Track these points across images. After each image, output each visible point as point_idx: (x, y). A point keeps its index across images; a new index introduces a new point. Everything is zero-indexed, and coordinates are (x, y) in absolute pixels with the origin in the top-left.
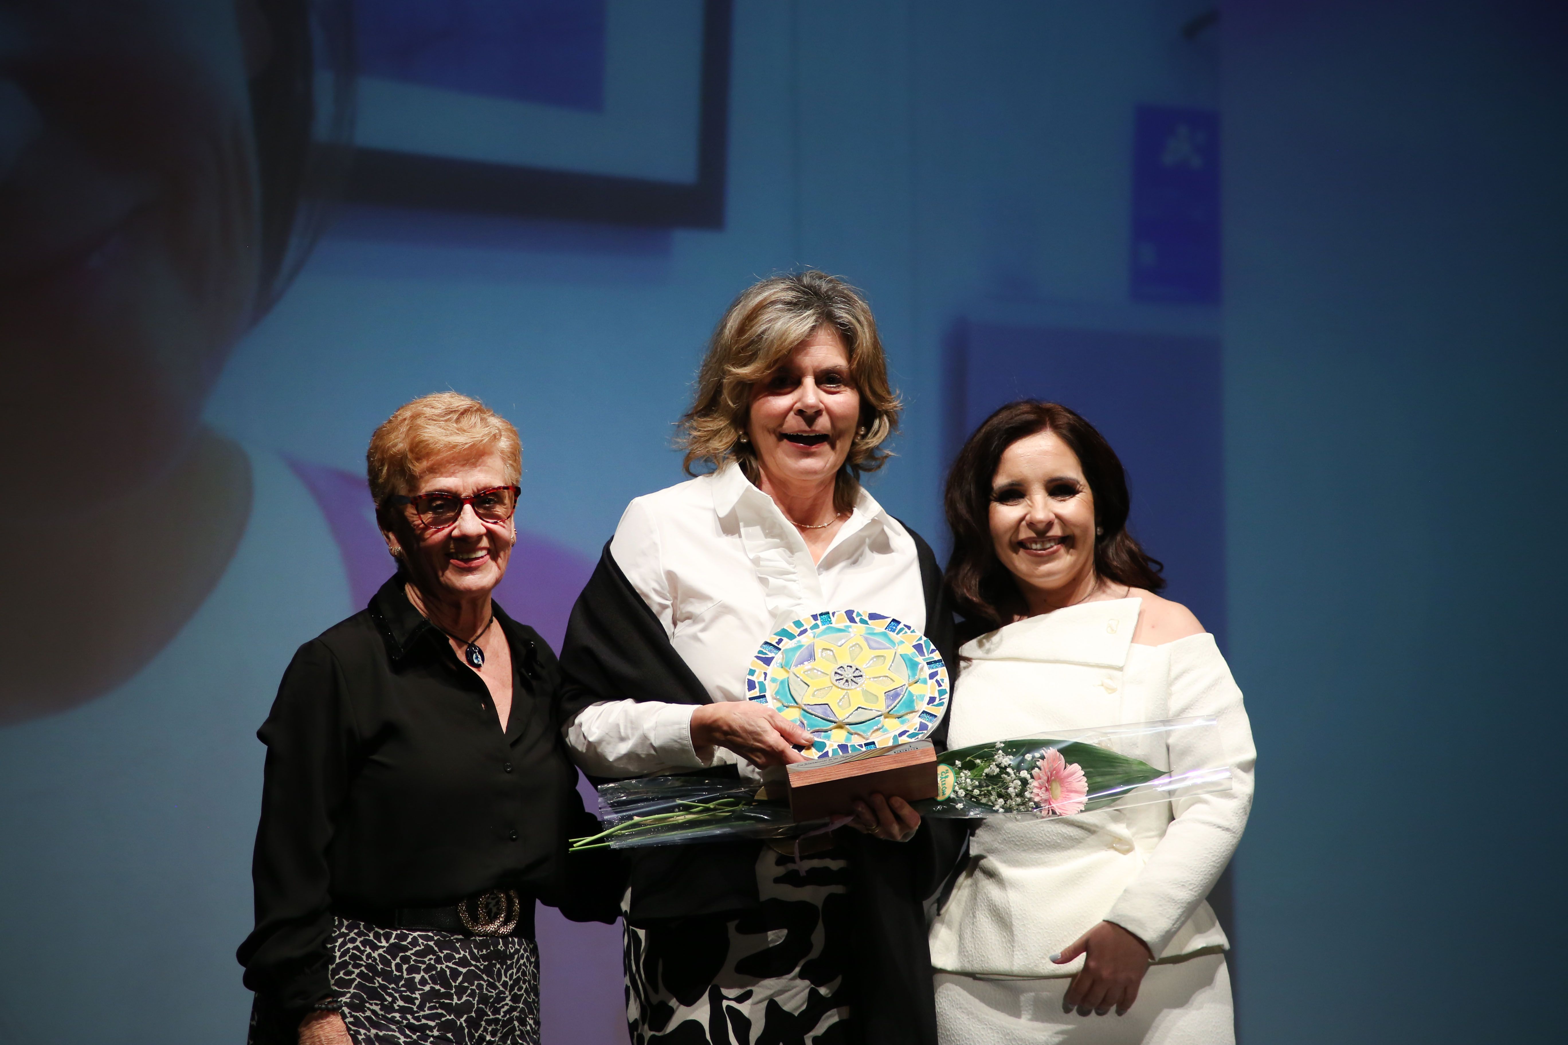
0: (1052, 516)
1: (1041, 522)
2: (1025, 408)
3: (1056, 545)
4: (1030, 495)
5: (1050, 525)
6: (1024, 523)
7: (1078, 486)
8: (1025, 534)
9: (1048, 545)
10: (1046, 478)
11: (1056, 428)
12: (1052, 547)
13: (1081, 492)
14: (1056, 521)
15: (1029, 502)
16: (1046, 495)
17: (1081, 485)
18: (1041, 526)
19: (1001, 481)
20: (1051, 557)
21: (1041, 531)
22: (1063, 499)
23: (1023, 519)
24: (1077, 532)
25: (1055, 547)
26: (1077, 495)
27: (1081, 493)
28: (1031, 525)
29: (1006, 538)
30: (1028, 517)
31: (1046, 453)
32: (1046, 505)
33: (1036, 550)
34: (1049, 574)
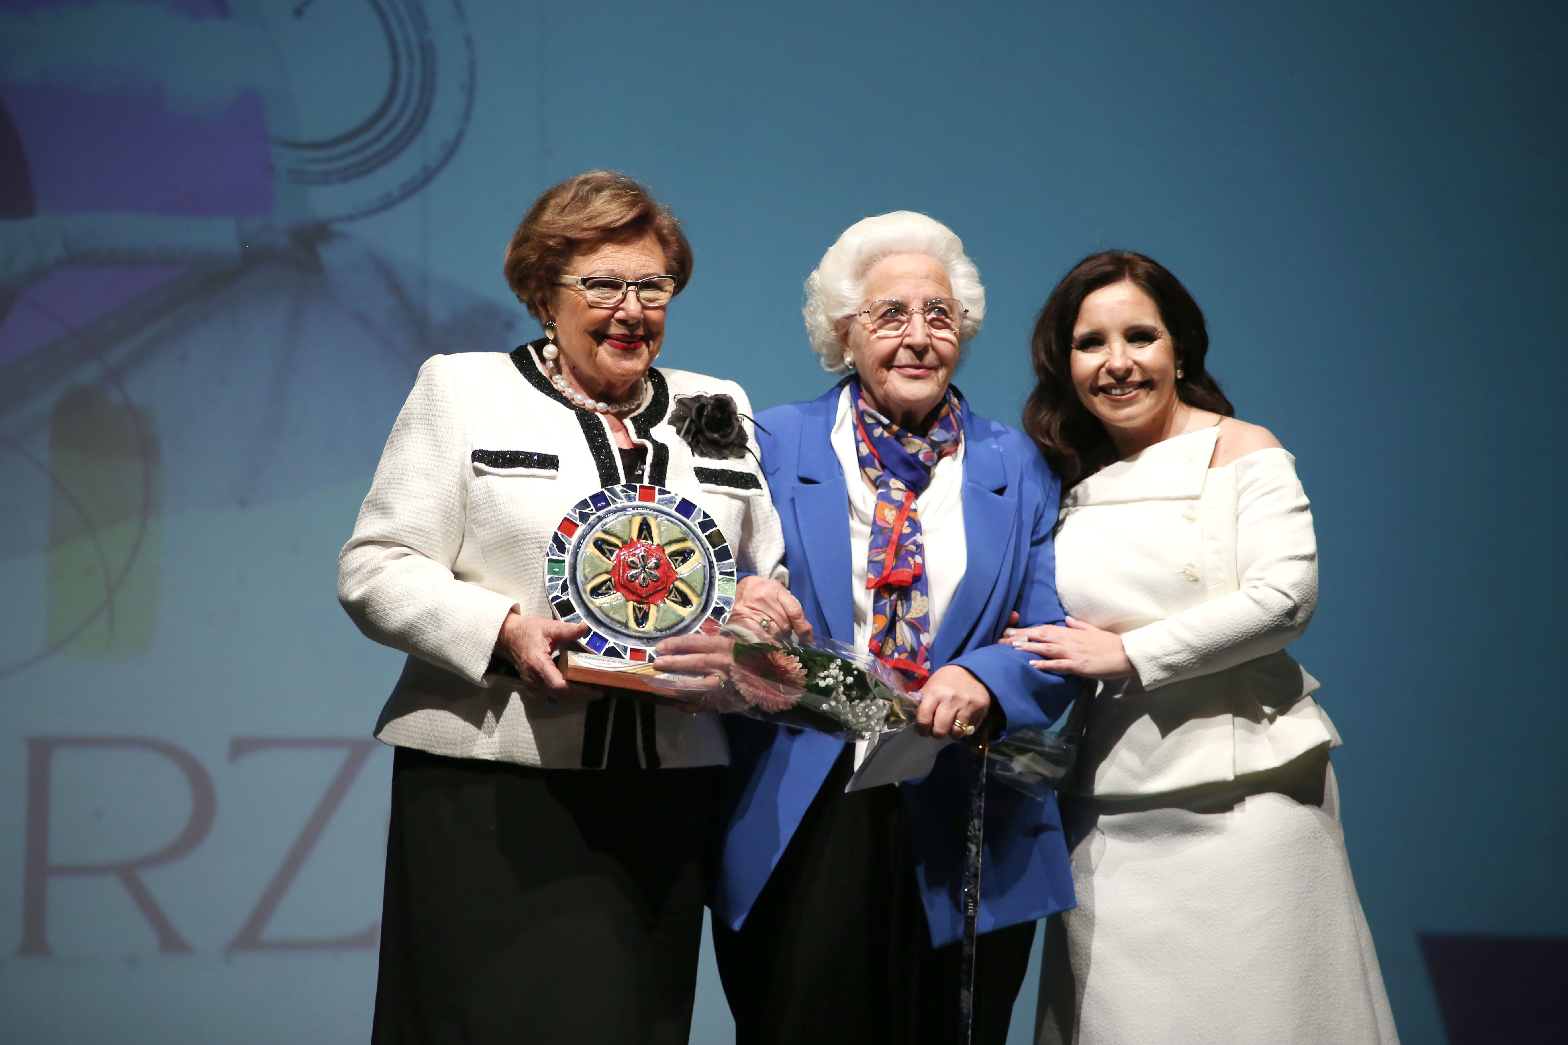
0: (1130, 363)
1: (1119, 369)
2: (1105, 259)
3: (1135, 390)
4: (1109, 343)
5: (1129, 371)
6: (1103, 370)
7: (1156, 334)
8: (1104, 380)
9: (1127, 391)
10: (1125, 327)
11: (1135, 278)
12: (1131, 392)
13: (1159, 338)
14: (1135, 367)
15: (1108, 350)
16: (1125, 342)
17: (1159, 332)
18: (1119, 373)
19: (1081, 330)
20: (1130, 402)
21: (1121, 378)
22: (1141, 346)
23: (1102, 366)
24: (1156, 377)
25: (1134, 393)
26: (1155, 342)
27: (1159, 340)
28: (1110, 372)
29: (1088, 384)
30: (1107, 365)
31: (1123, 302)
32: (1124, 353)
33: (1116, 395)
34: (1129, 418)
